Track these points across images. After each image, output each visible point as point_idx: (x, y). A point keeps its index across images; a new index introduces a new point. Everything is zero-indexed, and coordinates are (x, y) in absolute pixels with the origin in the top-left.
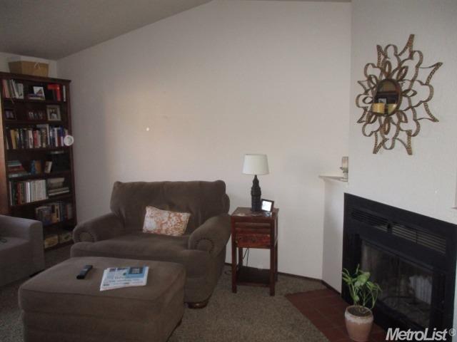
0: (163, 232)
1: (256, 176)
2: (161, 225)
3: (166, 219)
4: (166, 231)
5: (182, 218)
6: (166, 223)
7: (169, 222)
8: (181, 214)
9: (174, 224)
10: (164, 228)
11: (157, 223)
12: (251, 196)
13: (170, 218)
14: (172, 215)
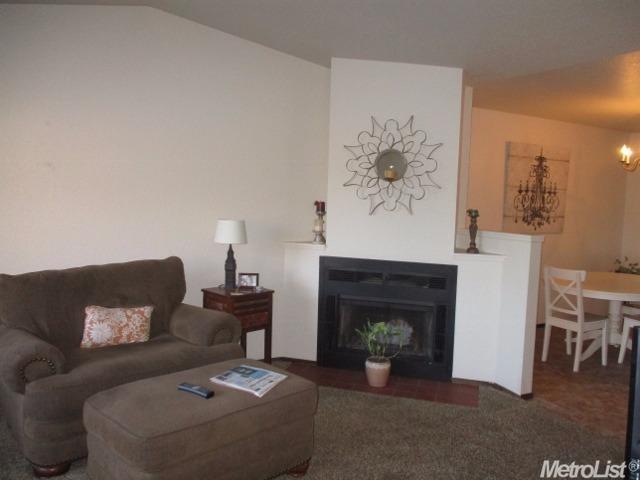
0: (123, 340)
1: (231, 246)
2: (120, 330)
3: (125, 320)
4: (129, 337)
5: (146, 314)
6: (127, 325)
7: (130, 323)
8: (142, 309)
9: (138, 325)
10: (125, 333)
11: (112, 328)
12: (224, 272)
13: (129, 317)
14: (129, 312)
